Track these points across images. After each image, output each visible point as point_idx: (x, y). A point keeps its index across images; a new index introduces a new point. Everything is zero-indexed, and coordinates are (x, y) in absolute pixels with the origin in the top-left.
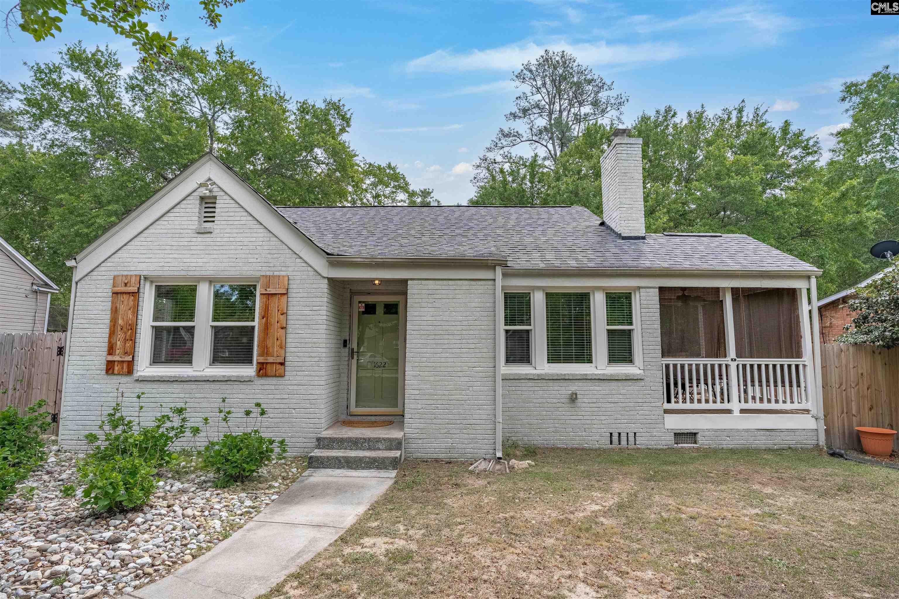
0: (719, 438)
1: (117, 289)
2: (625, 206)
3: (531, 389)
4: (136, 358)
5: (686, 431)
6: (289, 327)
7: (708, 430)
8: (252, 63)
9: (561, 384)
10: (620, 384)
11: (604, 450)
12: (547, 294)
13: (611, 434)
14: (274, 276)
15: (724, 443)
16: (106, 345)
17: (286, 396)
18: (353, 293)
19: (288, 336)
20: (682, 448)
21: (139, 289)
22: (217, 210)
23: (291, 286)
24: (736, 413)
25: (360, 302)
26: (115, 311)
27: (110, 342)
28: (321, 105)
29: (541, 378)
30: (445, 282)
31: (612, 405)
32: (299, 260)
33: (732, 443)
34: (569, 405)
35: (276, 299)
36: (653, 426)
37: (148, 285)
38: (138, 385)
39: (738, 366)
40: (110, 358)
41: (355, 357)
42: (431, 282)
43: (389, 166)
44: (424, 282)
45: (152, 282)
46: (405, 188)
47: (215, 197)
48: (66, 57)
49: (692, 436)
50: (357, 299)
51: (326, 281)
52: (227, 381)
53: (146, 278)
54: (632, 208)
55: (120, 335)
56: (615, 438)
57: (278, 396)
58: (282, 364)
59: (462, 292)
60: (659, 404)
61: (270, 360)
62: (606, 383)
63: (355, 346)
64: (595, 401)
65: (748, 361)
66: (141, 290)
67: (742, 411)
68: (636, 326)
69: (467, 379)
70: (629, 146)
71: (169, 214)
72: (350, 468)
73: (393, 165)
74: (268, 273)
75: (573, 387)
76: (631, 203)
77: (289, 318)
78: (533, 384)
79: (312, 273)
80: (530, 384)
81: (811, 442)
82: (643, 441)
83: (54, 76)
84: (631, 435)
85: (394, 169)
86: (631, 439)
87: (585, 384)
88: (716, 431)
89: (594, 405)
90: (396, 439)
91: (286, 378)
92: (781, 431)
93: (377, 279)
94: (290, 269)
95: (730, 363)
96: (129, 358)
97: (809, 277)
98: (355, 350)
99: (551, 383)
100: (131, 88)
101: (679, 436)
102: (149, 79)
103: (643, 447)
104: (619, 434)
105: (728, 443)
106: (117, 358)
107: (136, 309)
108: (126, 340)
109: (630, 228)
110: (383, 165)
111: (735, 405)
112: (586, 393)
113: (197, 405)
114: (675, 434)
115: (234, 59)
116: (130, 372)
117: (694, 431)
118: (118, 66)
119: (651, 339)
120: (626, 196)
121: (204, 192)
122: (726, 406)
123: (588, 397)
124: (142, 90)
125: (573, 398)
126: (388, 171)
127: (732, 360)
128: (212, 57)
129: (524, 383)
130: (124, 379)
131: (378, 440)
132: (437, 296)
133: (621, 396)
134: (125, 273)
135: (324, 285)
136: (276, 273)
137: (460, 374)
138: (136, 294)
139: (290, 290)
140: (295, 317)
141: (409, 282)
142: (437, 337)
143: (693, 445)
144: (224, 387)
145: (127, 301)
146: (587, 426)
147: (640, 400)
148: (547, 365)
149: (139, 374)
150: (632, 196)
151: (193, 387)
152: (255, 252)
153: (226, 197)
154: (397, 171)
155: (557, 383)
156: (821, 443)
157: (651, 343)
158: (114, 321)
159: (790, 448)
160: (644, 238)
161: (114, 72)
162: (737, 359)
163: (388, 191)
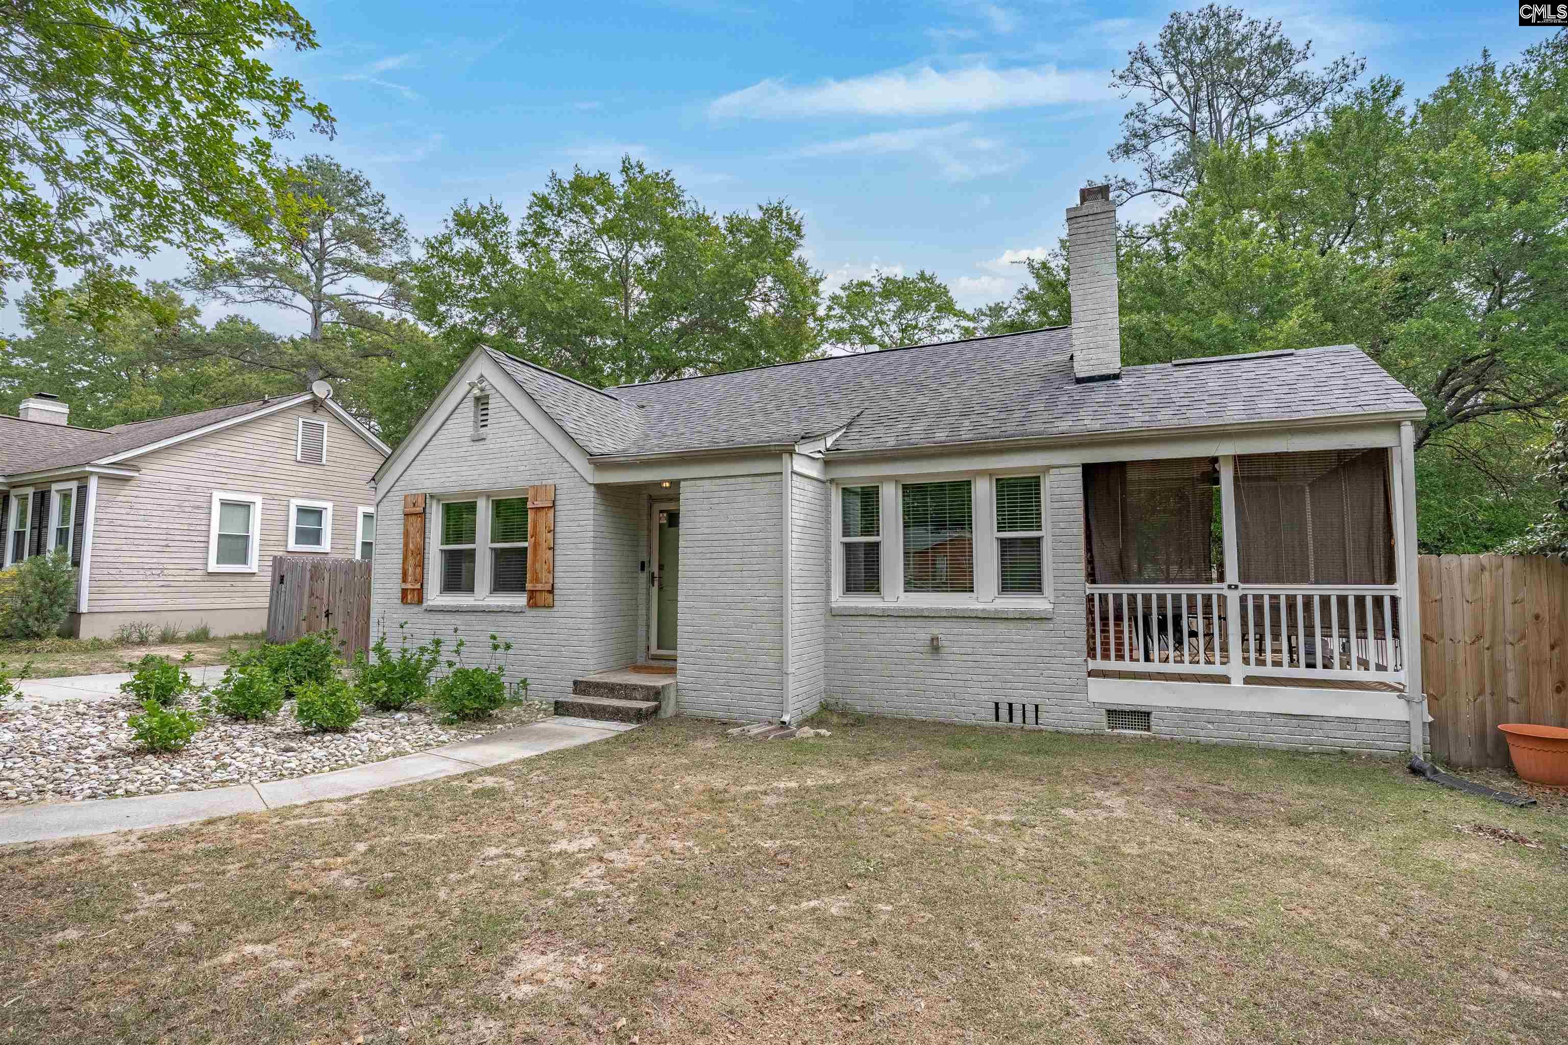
0: (1192, 724)
1: (408, 510)
2: (1083, 324)
3: (873, 630)
4: (425, 586)
5: (1127, 708)
6: (556, 547)
7: (1172, 709)
8: (667, 174)
9: (918, 624)
10: (1011, 625)
11: (984, 728)
12: (905, 487)
13: (997, 704)
14: (541, 486)
15: (1202, 733)
16: (400, 571)
17: (555, 631)
18: (652, 500)
19: (557, 558)
20: (1119, 735)
21: (424, 509)
22: (489, 412)
23: (558, 497)
24: (1237, 683)
25: (661, 512)
26: (406, 534)
27: (403, 568)
28: (756, 216)
29: (886, 615)
30: (723, 481)
31: (999, 659)
32: (565, 464)
33: (1216, 733)
34: (929, 655)
35: (543, 513)
36: (1068, 695)
37: (434, 503)
38: (427, 615)
39: (1243, 599)
40: (404, 586)
41: (656, 583)
42: (707, 482)
43: (922, 277)
44: (698, 482)
45: (439, 500)
46: (947, 308)
47: (487, 397)
48: (452, 225)
49: (1141, 717)
50: (658, 507)
51: (592, 488)
52: (501, 611)
53: (432, 497)
54: (1095, 327)
55: (411, 561)
56: (1004, 712)
57: (548, 631)
58: (551, 592)
59: (742, 493)
60: (1080, 660)
61: (539, 587)
62: (989, 624)
63: (655, 569)
64: (970, 651)
65: (1266, 590)
66: (427, 511)
67: (1248, 680)
68: (1046, 533)
69: (748, 613)
70: (1090, 218)
71: (449, 422)
72: (595, 718)
73: (928, 274)
74: (536, 483)
75: (936, 629)
76: (1094, 317)
77: (557, 536)
78: (877, 624)
79: (578, 479)
80: (874, 622)
81: (1392, 746)
82: (1050, 719)
83: (446, 248)
84: (1030, 709)
85: (931, 280)
86: (1030, 715)
87: (954, 625)
88: (1186, 711)
89: (970, 658)
90: (654, 687)
91: (555, 609)
92: (1323, 719)
93: (665, 481)
94: (558, 476)
95: (1226, 592)
96: (418, 586)
97: (1397, 425)
98: (656, 575)
99: (902, 623)
100: (522, 246)
101: (1115, 715)
102: (542, 230)
103: (1050, 728)
104: (1010, 705)
105: (1209, 734)
106: (409, 586)
107: (423, 531)
108: (415, 566)
109: (1092, 362)
110: (913, 275)
111: (1236, 669)
112: (956, 638)
113: (476, 639)
114: (1109, 712)
115: (645, 173)
116: (420, 601)
117: (1147, 710)
118: (505, 220)
119: (1065, 552)
120: (1085, 308)
121: (476, 391)
122: (1216, 669)
123: (960, 644)
124: (535, 245)
125: (935, 646)
126: (922, 285)
127: (1230, 587)
128: (617, 179)
129: (859, 621)
130: (416, 609)
131: (635, 688)
132: (715, 501)
133: (1013, 646)
134: (414, 492)
135: (591, 492)
136: (544, 482)
137: (741, 606)
138: (423, 514)
139: (557, 503)
140: (564, 535)
141: (682, 483)
142: (715, 556)
143: (1143, 732)
144: (500, 618)
145: (416, 522)
146: (957, 690)
147: (1045, 653)
148: (903, 595)
149: (430, 603)
150: (1096, 306)
151: (473, 618)
152: (525, 457)
153: (498, 395)
154: (937, 282)
155: (911, 622)
156: (1413, 749)
157: (1068, 560)
158: (406, 545)
159: (1343, 752)
160: (1117, 377)
161: (503, 229)
162: (1241, 586)
163: (923, 320)
